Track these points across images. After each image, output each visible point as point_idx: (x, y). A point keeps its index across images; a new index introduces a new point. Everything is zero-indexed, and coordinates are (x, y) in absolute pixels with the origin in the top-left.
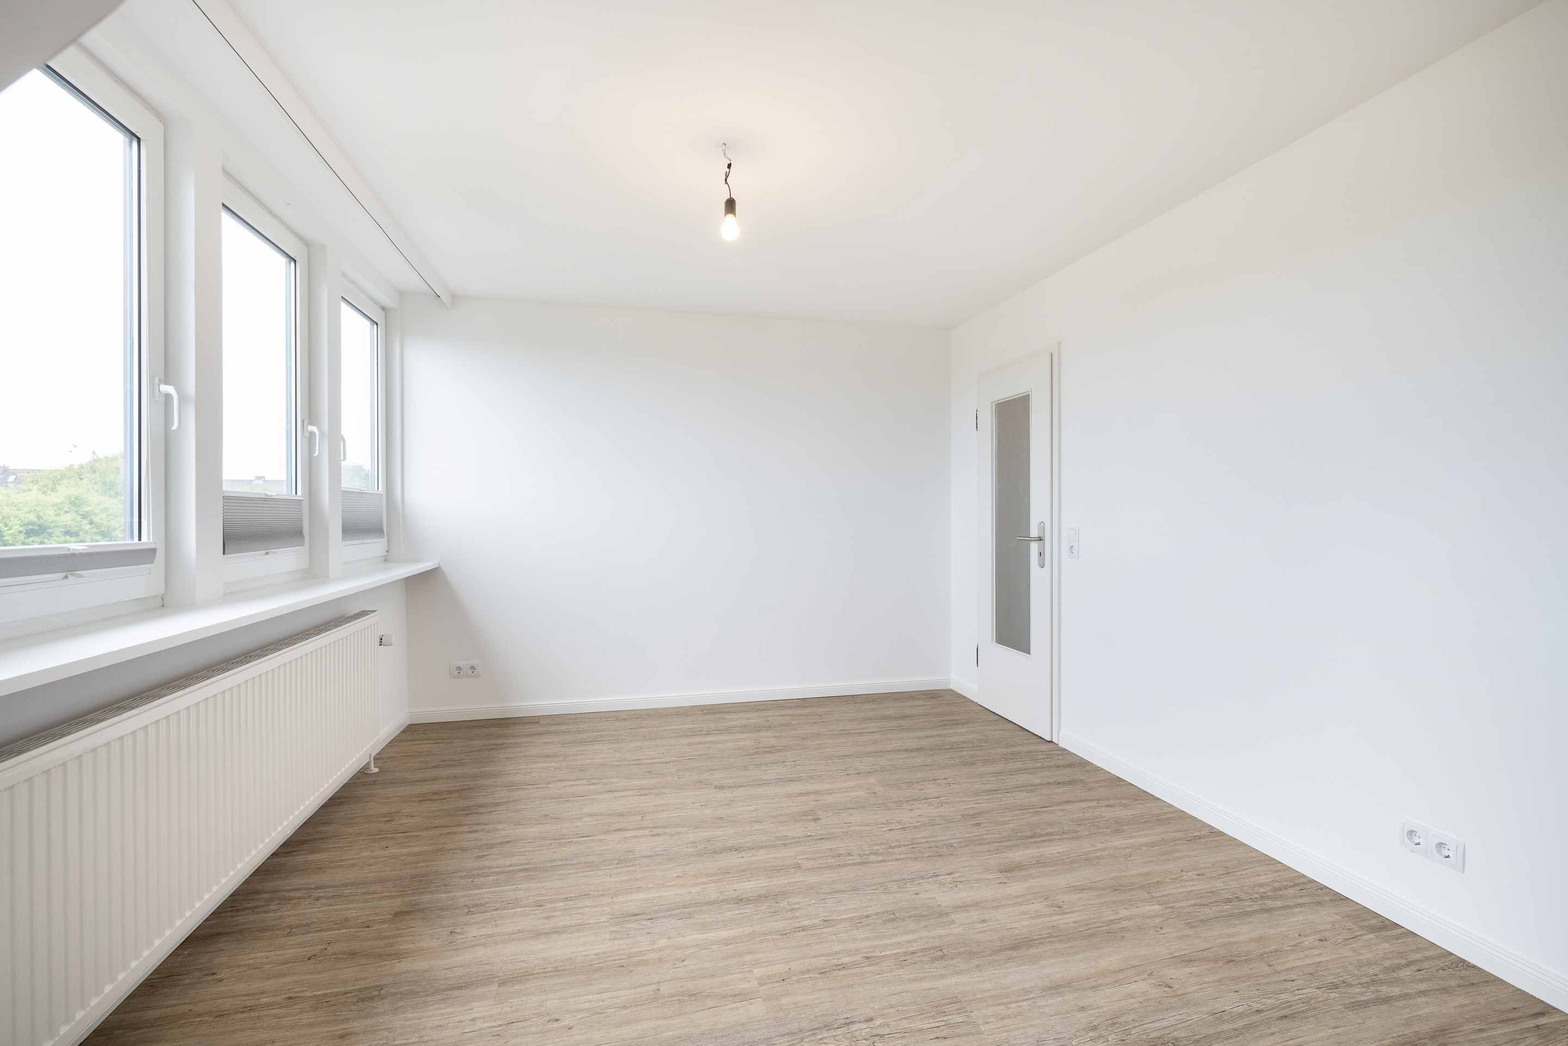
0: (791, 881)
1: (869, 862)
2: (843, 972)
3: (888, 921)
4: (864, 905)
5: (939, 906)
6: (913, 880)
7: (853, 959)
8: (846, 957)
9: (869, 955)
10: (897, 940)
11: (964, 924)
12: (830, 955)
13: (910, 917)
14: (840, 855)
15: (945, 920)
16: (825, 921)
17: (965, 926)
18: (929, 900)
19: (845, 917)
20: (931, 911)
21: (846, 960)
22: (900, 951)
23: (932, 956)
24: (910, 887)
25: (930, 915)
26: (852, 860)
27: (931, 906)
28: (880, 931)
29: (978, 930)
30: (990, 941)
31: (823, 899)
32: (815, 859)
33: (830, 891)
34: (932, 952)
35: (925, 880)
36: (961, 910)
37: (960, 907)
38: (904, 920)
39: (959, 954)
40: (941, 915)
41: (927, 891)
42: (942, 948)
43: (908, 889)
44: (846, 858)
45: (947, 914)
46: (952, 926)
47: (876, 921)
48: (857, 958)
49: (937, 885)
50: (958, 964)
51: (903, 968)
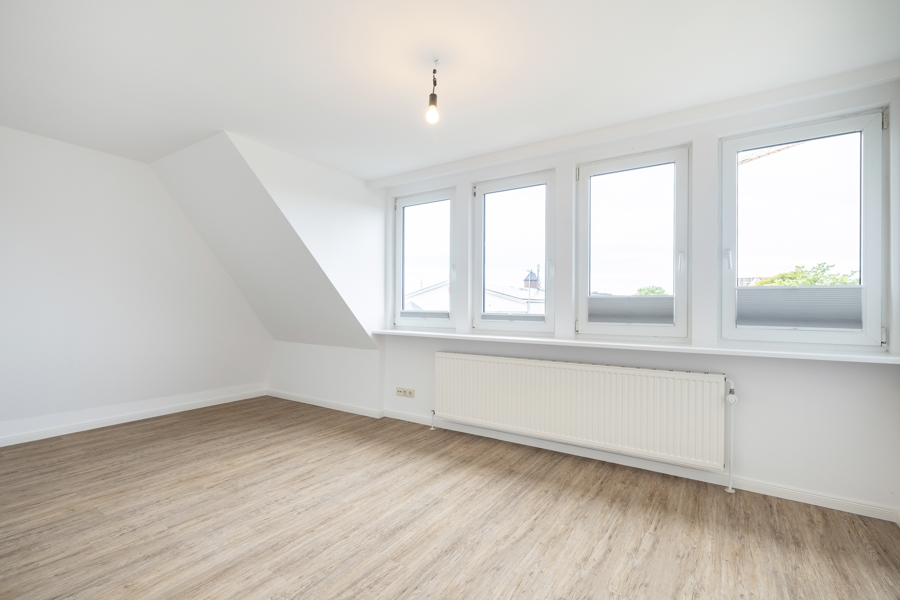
0: (388, 549)
1: (350, 587)
2: (320, 522)
3: (311, 552)
4: (331, 555)
5: (281, 576)
6: (308, 588)
7: (320, 528)
8: (324, 527)
9: (313, 532)
10: (301, 545)
11: (262, 570)
12: (332, 525)
13: (299, 560)
14: (376, 582)
15: (275, 568)
16: (346, 537)
17: (261, 569)
18: (290, 576)
19: (338, 544)
20: (286, 570)
21: (322, 527)
22: (297, 541)
23: (278, 545)
24: (307, 581)
25: (286, 567)
26: (364, 583)
27: (288, 573)
28: (313, 545)
29: (252, 570)
30: (244, 567)
31: (358, 547)
32: (390, 570)
33: (359, 554)
34: (279, 547)
35: (299, 592)
36: (266, 580)
37: (266, 581)
38: (302, 556)
39: (263, 552)
40: (279, 570)
41: (294, 583)
42: (274, 551)
43: (309, 578)
44: (369, 583)
45: (274, 572)
46: (269, 566)
47: (318, 549)
48: (317, 529)
49: (287, 592)
50: (263, 547)
51: (292, 534)
